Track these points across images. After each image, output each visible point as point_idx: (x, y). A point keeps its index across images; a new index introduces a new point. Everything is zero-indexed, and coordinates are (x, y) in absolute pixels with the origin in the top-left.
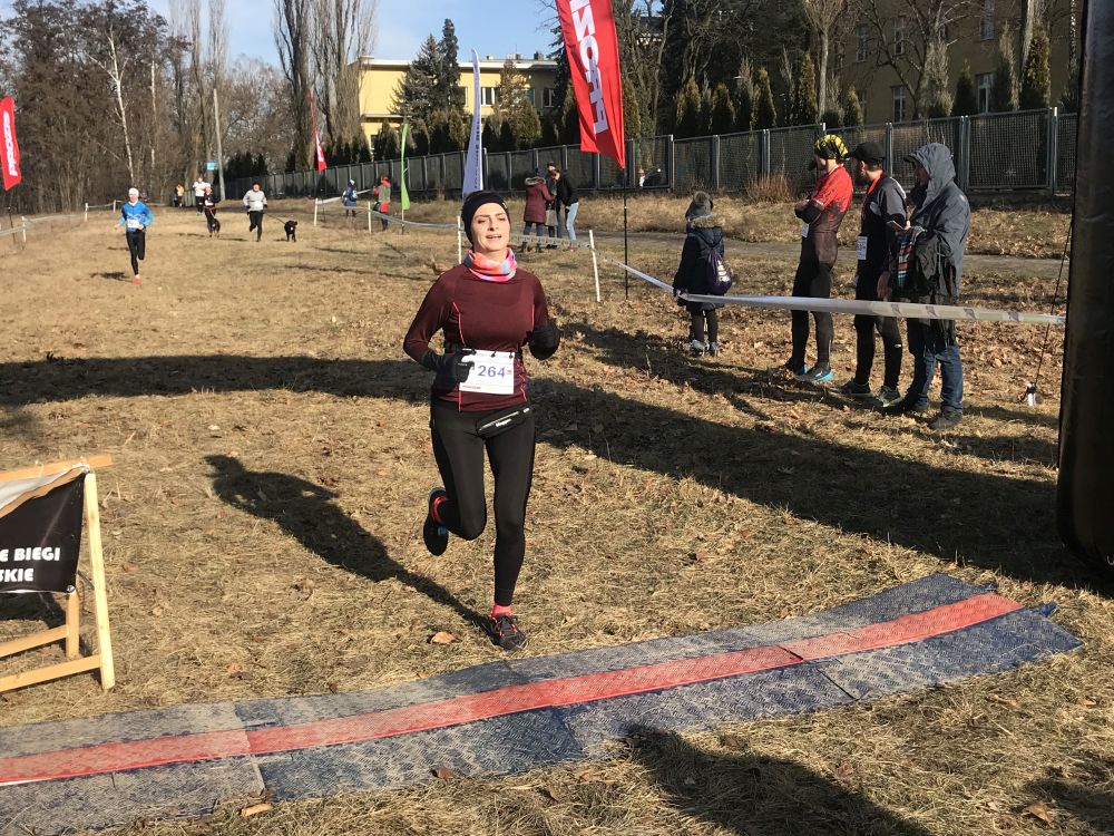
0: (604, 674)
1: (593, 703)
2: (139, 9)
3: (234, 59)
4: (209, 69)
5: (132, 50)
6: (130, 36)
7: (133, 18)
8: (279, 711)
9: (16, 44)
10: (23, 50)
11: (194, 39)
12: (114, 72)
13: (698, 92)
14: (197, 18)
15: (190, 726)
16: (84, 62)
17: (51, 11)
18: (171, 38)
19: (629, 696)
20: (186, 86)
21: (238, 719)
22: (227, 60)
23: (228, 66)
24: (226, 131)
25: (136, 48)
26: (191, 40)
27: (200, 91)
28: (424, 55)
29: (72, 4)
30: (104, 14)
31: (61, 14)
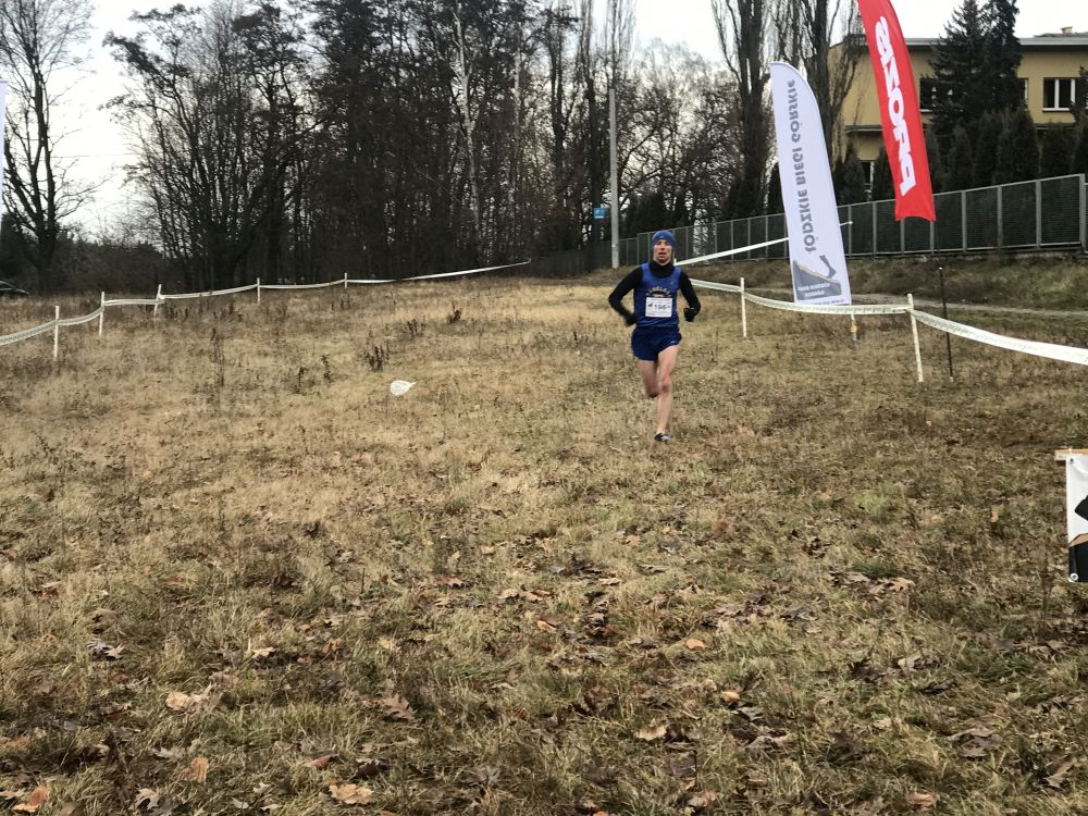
3: (645, 45)
4: (606, 62)
5: (487, 32)
6: (484, 10)
9: (316, 26)
10: (325, 36)
11: (584, 14)
12: (458, 68)
16: (417, 53)
18: (548, 12)
20: (568, 88)
22: (632, 46)
24: (627, 158)
25: (494, 30)
26: (579, 15)
27: (590, 94)
28: (957, 28)
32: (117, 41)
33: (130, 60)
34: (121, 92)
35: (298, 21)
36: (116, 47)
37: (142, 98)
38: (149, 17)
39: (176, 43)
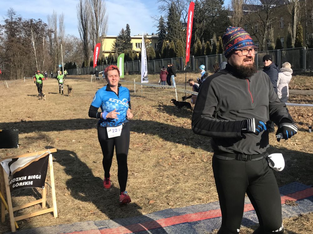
0: (201, 213)
1: (200, 221)
2: (40, 22)
4: (59, 39)
5: (37, 33)
6: (37, 29)
7: (38, 24)
8: (107, 224)
9: (5, 32)
10: (7, 34)
11: (55, 30)
12: (32, 39)
13: (200, 44)
14: (56, 24)
15: (82, 228)
16: (24, 37)
17: (15, 22)
18: (49, 30)
19: (210, 219)
20: (53, 43)
21: (96, 226)
23: (65, 37)
24: (64, 56)
25: (38, 33)
26: (54, 30)
27: (57, 45)
28: (121, 34)
29: (21, 20)
30: (30, 23)
31: (18, 23)
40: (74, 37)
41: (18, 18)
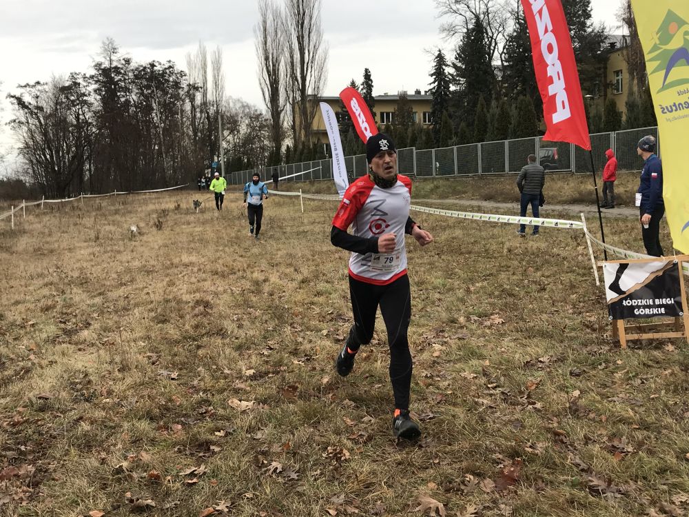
2: (170, 67)
4: (214, 105)
5: (165, 93)
6: (163, 84)
7: (166, 73)
9: (95, 91)
10: (100, 95)
11: (204, 85)
12: (155, 108)
14: (205, 72)
16: (136, 101)
17: (116, 68)
18: (189, 85)
20: (198, 115)
22: (224, 98)
23: (224, 103)
25: (167, 93)
26: (202, 86)
27: (208, 118)
29: (129, 64)
30: (149, 71)
31: (122, 71)
32: (13, 97)
33: (18, 104)
34: (14, 118)
35: (88, 88)
36: (12, 99)
37: (23, 120)
38: (25, 86)
39: (37, 97)
40: (242, 103)
41: (124, 59)
